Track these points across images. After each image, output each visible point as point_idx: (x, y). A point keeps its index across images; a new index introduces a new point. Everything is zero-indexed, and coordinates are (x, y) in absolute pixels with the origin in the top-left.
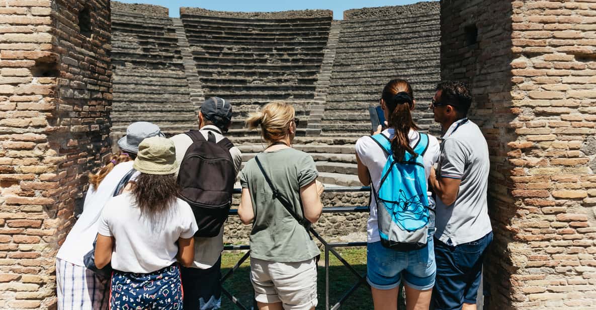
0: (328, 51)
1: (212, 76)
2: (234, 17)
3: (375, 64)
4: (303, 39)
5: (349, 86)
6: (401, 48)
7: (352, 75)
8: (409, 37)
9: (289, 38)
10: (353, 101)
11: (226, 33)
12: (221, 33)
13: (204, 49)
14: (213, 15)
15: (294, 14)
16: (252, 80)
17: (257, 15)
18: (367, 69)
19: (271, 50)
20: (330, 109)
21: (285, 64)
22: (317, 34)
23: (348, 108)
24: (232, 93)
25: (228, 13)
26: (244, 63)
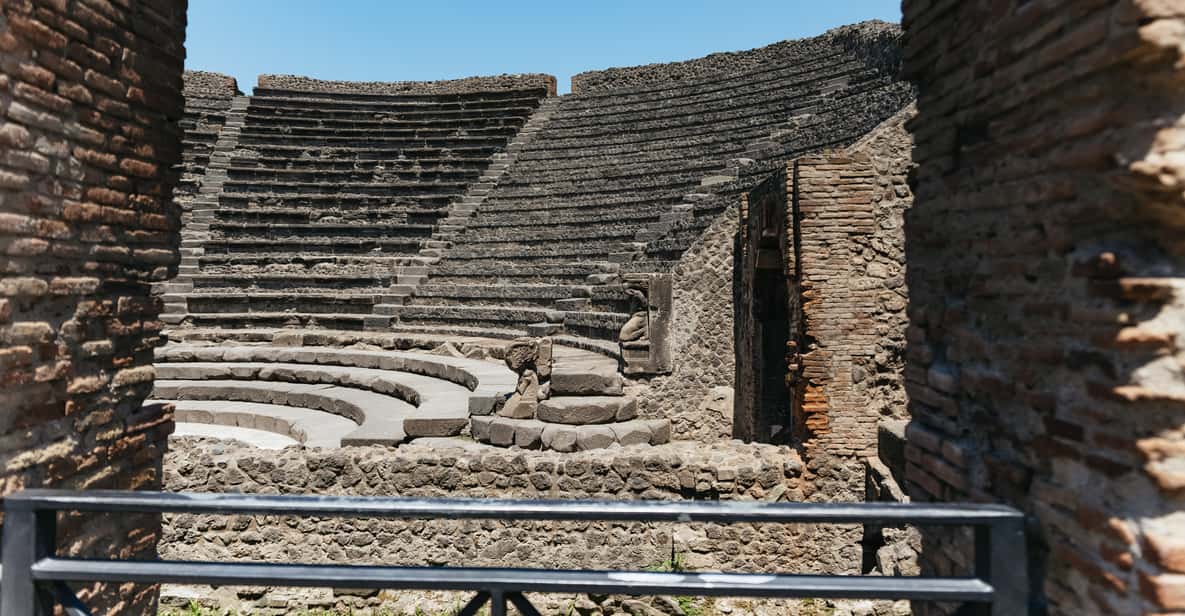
0: (503, 158)
1: (247, 207)
2: (363, 93)
3: (573, 181)
4: (469, 132)
5: (502, 227)
6: (635, 149)
7: (516, 204)
8: (663, 125)
9: (442, 132)
10: (488, 258)
11: (325, 123)
12: (316, 124)
13: (263, 154)
14: (321, 89)
15: (479, 83)
16: (318, 214)
17: (407, 86)
18: (553, 192)
19: (394, 155)
20: (437, 276)
21: (407, 183)
22: (501, 122)
23: (469, 272)
24: (269, 241)
25: (351, 85)
26: (328, 181)
